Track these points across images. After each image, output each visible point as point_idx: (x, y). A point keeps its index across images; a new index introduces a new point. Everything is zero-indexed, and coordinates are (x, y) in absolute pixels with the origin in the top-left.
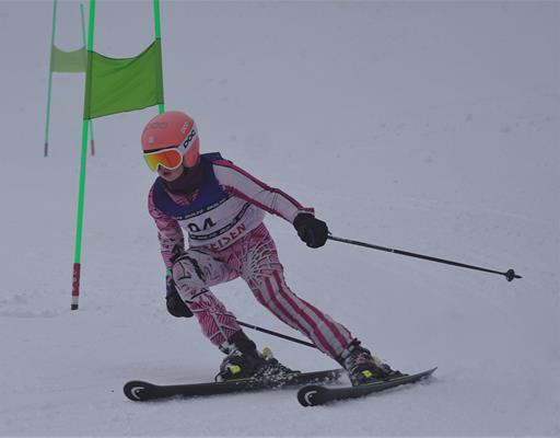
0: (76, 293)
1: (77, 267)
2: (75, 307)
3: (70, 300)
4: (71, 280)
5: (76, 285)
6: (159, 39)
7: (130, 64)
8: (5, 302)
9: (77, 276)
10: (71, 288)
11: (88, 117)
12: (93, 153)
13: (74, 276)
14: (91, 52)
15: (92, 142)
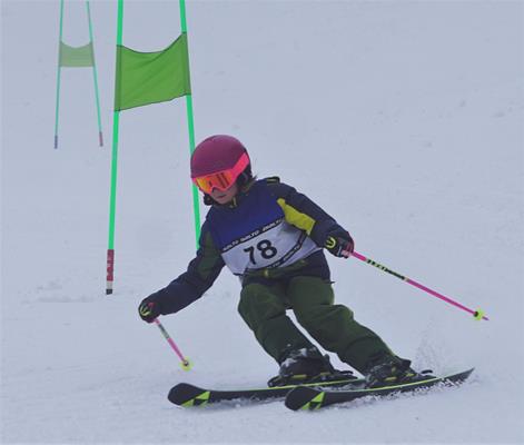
0: (110, 278)
1: (111, 253)
2: (109, 292)
3: (105, 285)
4: (105, 265)
5: (110, 270)
6: (185, 33)
7: (157, 57)
8: (41, 288)
9: (111, 262)
10: (106, 274)
11: (118, 109)
12: (102, 145)
13: (108, 262)
14: (120, 47)
15: (101, 134)
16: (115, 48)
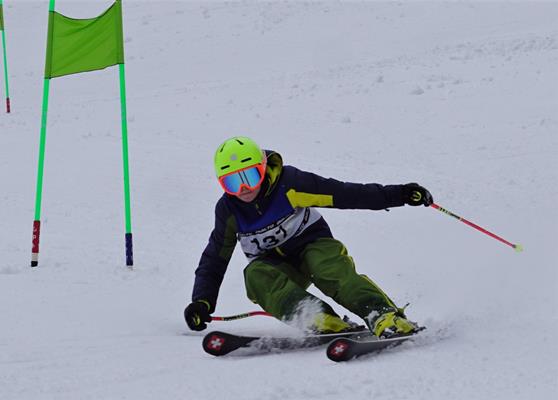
0: (35, 250)
1: (37, 224)
2: (34, 264)
3: (30, 257)
4: (31, 237)
5: (36, 242)
7: (90, 25)
9: (37, 233)
10: (31, 245)
11: (48, 77)
12: (9, 111)
13: (34, 233)
14: (52, 13)
15: (8, 99)
16: (47, 14)
